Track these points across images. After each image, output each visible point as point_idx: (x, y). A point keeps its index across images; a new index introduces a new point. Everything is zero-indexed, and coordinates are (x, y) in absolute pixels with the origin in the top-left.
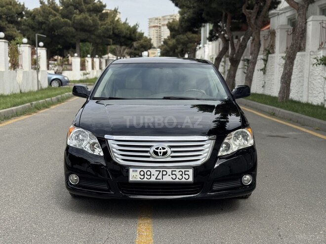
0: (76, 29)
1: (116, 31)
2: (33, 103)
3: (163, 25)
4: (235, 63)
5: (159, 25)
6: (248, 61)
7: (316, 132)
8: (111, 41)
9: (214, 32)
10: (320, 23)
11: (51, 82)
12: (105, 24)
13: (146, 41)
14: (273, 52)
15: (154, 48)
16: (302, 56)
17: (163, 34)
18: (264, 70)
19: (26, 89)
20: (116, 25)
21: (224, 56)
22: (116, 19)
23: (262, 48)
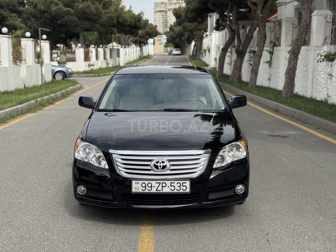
0: (79, 18)
1: (120, 20)
2: (38, 99)
3: (169, 10)
4: (241, 54)
5: (165, 9)
6: (254, 52)
7: (316, 131)
8: (115, 30)
9: (220, 22)
10: (325, 18)
11: (54, 74)
12: (109, 13)
13: (151, 28)
14: (280, 45)
15: (160, 34)
16: (307, 50)
17: (170, 19)
18: (270, 63)
19: (30, 84)
20: (120, 14)
21: (231, 47)
22: (121, 6)
23: (268, 41)
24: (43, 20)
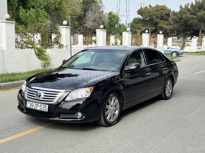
0: (199, 21)
11: (172, 53)
24: (181, 23)
